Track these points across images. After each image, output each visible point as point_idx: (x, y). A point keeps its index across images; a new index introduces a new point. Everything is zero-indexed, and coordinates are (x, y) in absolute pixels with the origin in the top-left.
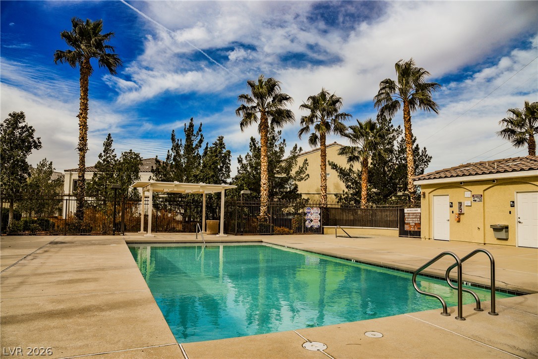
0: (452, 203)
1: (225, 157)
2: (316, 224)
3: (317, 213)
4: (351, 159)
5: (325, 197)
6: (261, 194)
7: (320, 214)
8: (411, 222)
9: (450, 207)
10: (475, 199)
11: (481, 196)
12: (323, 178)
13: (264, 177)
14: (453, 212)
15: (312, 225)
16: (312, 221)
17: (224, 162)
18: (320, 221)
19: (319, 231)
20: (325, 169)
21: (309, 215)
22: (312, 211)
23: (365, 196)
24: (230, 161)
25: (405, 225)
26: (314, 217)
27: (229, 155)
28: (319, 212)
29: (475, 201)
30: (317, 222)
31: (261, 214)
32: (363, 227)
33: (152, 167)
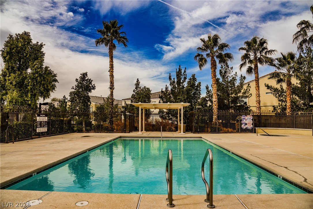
1: (197, 86)
2: (250, 126)
3: (250, 119)
4: (279, 81)
5: (259, 108)
6: (213, 108)
7: (252, 120)
12: (257, 95)
13: (215, 97)
15: (246, 127)
16: (246, 124)
17: (197, 90)
18: (252, 124)
19: (253, 131)
20: (259, 89)
21: (244, 120)
22: (246, 118)
23: (290, 107)
24: (200, 88)
26: (248, 121)
27: (200, 85)
28: (252, 118)
30: (251, 125)
31: (214, 120)
33: (160, 95)
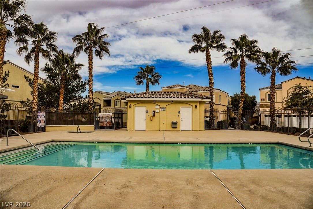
0: (148, 111)
7: (45, 117)
8: (104, 121)
9: (147, 113)
10: (162, 109)
11: (165, 108)
14: (148, 116)
15: (40, 125)
16: (40, 122)
25: (100, 123)
26: (42, 119)
28: (44, 115)
29: (162, 110)
30: (43, 123)
32: (68, 125)
